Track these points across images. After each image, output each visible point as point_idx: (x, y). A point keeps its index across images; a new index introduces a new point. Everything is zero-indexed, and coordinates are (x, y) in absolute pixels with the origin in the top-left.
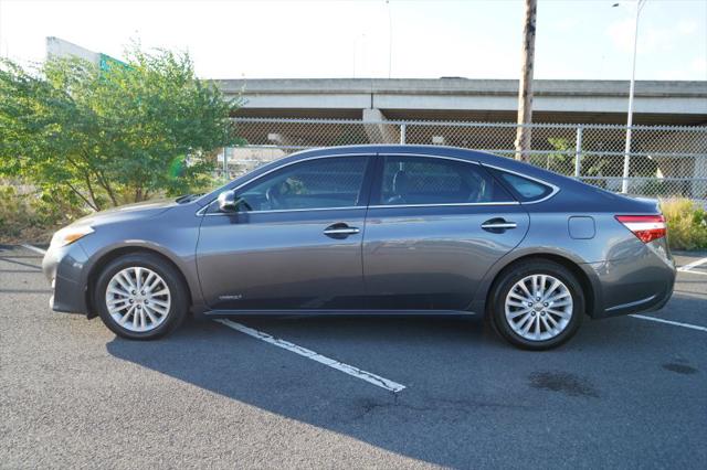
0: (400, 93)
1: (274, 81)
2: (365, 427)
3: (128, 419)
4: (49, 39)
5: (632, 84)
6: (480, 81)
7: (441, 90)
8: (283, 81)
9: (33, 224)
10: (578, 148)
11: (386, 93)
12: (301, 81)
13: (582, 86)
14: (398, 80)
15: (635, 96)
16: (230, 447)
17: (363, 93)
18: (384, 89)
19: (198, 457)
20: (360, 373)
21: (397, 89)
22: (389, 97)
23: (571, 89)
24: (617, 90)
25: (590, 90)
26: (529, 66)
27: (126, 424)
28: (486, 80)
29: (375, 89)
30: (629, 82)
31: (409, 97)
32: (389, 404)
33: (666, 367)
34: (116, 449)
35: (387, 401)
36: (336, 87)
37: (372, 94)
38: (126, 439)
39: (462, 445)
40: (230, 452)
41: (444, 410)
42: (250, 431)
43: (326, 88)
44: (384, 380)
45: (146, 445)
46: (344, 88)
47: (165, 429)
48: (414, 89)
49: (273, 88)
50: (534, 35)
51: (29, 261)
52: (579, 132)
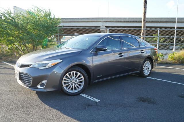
0: (111, 22)
1: (76, 18)
2: (86, 112)
3: (18, 108)
4: (14, 7)
5: (176, 19)
6: (133, 18)
7: (122, 21)
8: (78, 18)
9: (5, 56)
10: (158, 35)
11: (107, 22)
12: (83, 18)
13: (162, 19)
14: (110, 18)
15: (177, 22)
16: (45, 116)
17: (100, 22)
18: (106, 21)
19: (35, 119)
20: (88, 97)
21: (110, 21)
22: (108, 23)
23: (159, 20)
24: (172, 20)
25: (165, 20)
26: (145, 12)
27: (17, 109)
28: (135, 18)
29: (103, 21)
30: (176, 18)
31: (113, 23)
32: (94, 105)
33: (178, 96)
34: (13, 116)
35: (93, 104)
36: (93, 20)
37: (103, 22)
38: (16, 113)
39: (113, 117)
40: (45, 118)
41: (110, 107)
42: (52, 112)
43: (90, 20)
44: (94, 98)
45: (22, 115)
46: (95, 20)
47: (28, 111)
48: (115, 20)
49: (76, 20)
50: (146, 4)
51: (2, 66)
52: (158, 31)
